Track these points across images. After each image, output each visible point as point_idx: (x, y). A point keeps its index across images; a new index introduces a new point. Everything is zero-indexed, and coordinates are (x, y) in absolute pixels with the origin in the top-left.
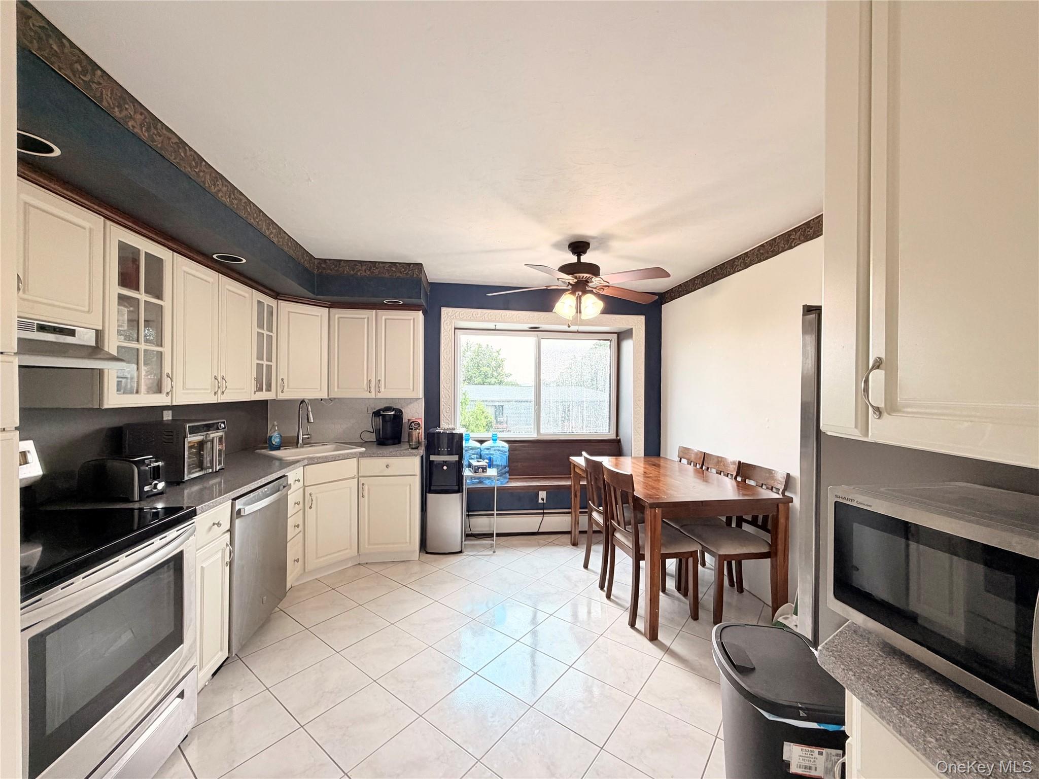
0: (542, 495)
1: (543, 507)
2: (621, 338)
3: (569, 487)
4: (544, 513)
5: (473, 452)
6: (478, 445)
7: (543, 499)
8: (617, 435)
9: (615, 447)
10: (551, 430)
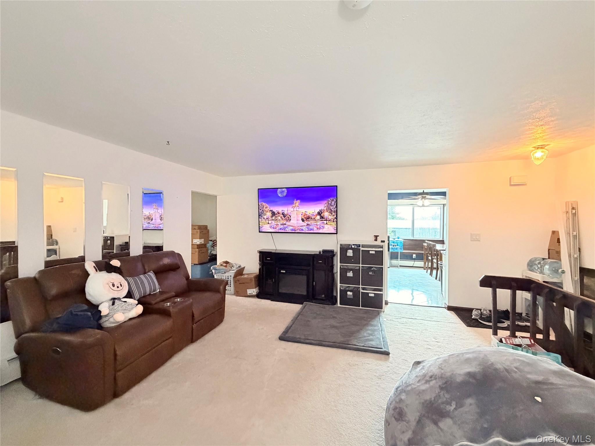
0: (414, 256)
1: (415, 259)
2: (444, 206)
3: (423, 253)
4: (415, 261)
5: (392, 242)
6: (393, 240)
7: (414, 257)
8: (443, 239)
9: (442, 242)
10: (417, 237)
